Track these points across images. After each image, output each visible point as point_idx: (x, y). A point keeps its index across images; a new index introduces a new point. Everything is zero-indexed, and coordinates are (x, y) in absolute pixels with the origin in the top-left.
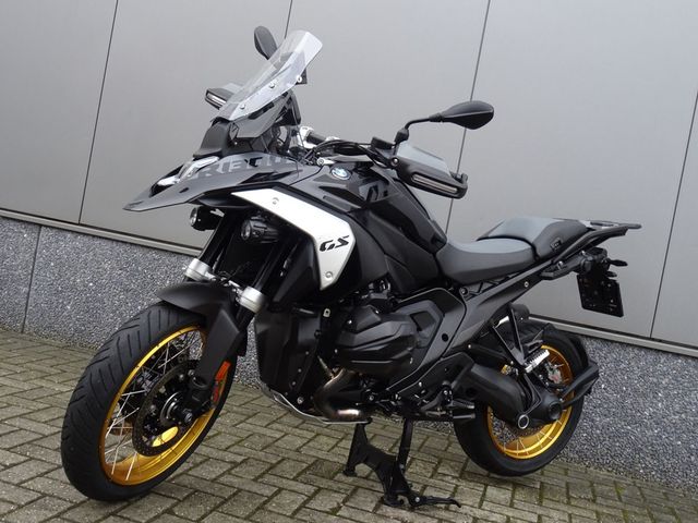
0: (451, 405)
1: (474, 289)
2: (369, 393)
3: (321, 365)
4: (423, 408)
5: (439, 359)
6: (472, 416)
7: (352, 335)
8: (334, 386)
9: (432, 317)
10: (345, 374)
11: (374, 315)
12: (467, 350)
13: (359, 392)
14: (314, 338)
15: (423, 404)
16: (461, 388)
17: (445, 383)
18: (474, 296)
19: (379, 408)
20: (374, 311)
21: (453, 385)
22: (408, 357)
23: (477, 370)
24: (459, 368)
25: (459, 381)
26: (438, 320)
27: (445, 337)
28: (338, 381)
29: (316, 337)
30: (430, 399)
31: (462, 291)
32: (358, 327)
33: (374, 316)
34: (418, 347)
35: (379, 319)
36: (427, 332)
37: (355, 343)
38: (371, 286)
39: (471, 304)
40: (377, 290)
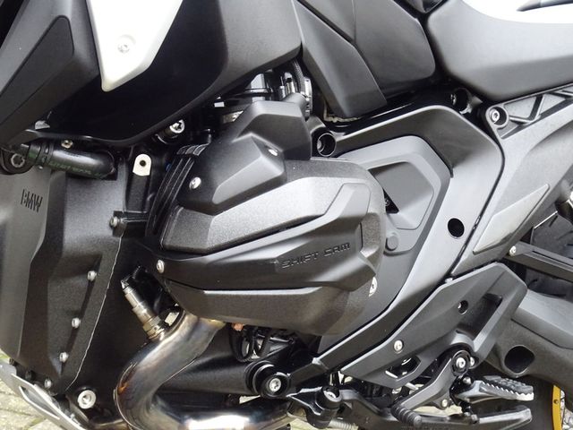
0: (475, 391)
1: (521, 110)
2: (267, 375)
3: (129, 306)
4: (406, 404)
5: (442, 282)
6: (524, 415)
7: (203, 217)
8: (167, 360)
9: (422, 177)
10: (195, 327)
11: (262, 160)
12: (506, 260)
13: (241, 372)
14: (109, 233)
15: (405, 393)
16: (495, 351)
17: (459, 339)
18: (520, 125)
19: (295, 408)
20: (265, 149)
21: (479, 343)
22: (364, 275)
23: (534, 306)
24: (491, 302)
25: (492, 334)
26: (437, 187)
27: (455, 227)
28: (179, 346)
29: (115, 229)
30: (424, 380)
31: (491, 115)
32: (218, 197)
33: (263, 164)
34: (389, 252)
35: (276, 170)
36: (410, 215)
37: (211, 242)
38: (258, 84)
39: (516, 145)
40: (273, 95)
